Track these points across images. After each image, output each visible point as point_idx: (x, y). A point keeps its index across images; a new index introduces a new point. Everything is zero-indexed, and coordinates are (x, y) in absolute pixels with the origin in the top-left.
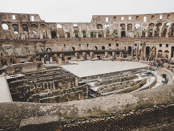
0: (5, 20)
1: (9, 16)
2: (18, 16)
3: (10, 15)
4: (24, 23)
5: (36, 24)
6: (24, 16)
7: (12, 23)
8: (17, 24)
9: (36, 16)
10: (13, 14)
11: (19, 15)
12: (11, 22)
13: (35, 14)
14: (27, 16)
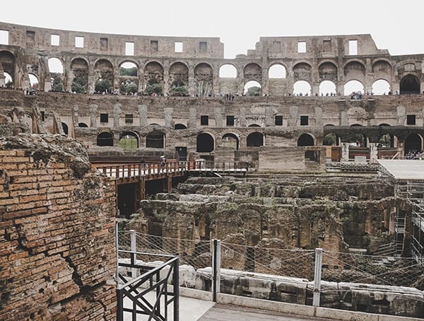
0: (279, 56)
1: (290, 44)
2: (313, 42)
3: (292, 41)
4: (328, 60)
5: (361, 61)
6: (328, 41)
7: (295, 60)
8: (308, 62)
9: (365, 39)
10: (300, 39)
11: (315, 39)
12: (291, 60)
13: (359, 35)
14: (336, 42)
